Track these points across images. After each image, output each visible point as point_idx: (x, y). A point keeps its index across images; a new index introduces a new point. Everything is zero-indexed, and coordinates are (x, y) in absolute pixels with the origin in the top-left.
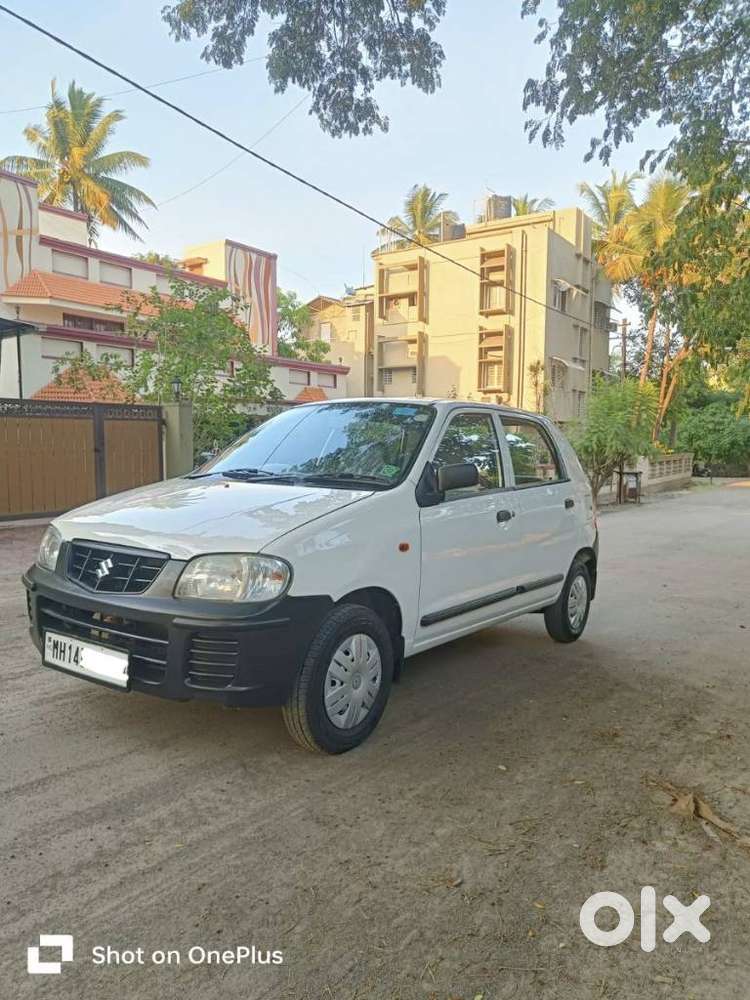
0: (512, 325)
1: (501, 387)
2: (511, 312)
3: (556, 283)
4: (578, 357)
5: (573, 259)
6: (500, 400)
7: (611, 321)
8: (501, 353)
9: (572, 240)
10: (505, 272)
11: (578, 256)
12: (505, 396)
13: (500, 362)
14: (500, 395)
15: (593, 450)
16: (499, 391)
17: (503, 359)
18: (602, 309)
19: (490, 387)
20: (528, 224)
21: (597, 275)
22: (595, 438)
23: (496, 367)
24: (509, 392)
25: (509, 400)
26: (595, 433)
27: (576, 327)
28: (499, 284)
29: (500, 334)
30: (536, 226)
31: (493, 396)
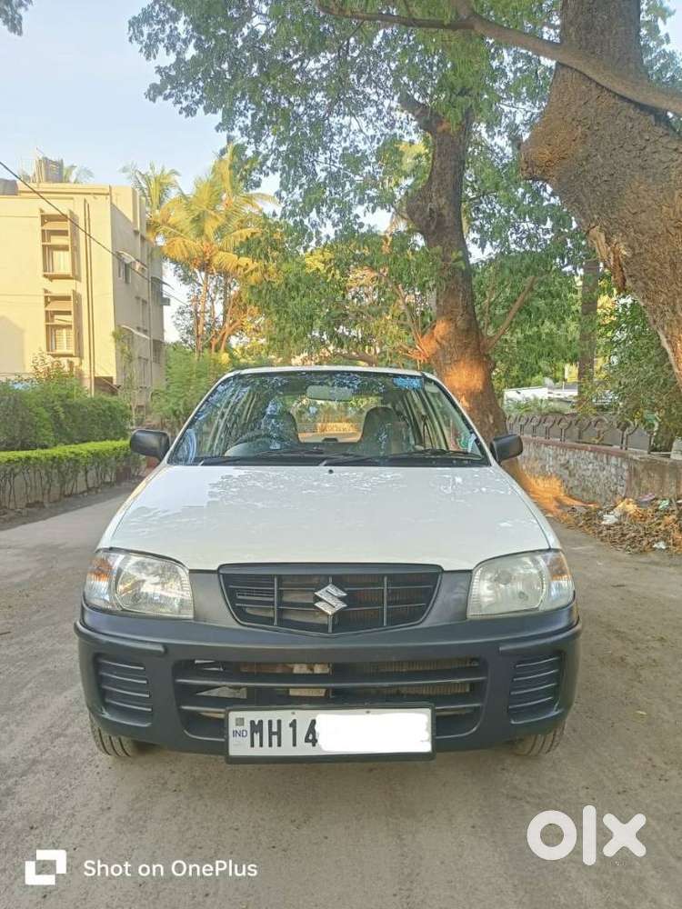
0: (79, 291)
1: (72, 351)
2: (77, 278)
3: (119, 254)
4: (141, 326)
5: (132, 235)
6: (71, 364)
7: (164, 296)
8: (70, 319)
9: (130, 216)
10: (69, 237)
11: (136, 233)
12: (76, 361)
13: (69, 327)
14: (70, 359)
15: (180, 412)
16: (71, 356)
17: (73, 324)
18: (157, 283)
19: (59, 351)
20: (89, 194)
21: (152, 252)
22: (181, 402)
23: (64, 331)
24: (80, 356)
25: (81, 364)
26: (182, 398)
27: (138, 298)
28: (65, 248)
29: (68, 298)
30: (97, 196)
31: (64, 361)
